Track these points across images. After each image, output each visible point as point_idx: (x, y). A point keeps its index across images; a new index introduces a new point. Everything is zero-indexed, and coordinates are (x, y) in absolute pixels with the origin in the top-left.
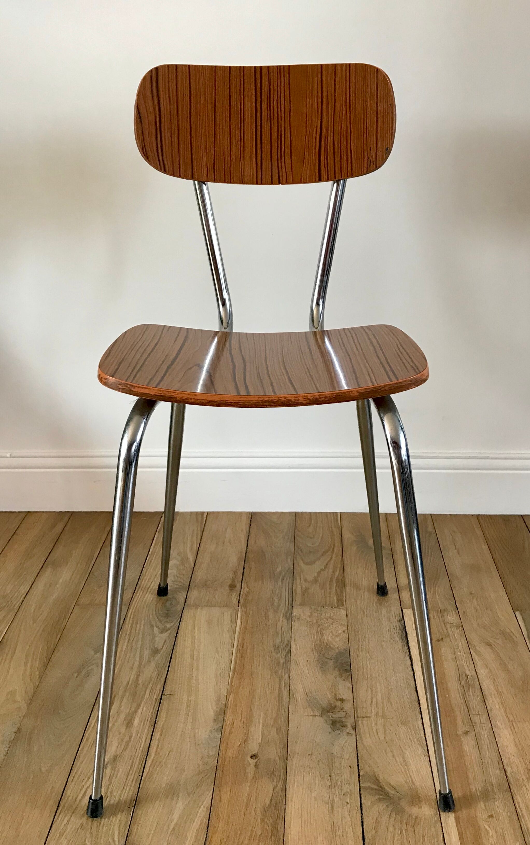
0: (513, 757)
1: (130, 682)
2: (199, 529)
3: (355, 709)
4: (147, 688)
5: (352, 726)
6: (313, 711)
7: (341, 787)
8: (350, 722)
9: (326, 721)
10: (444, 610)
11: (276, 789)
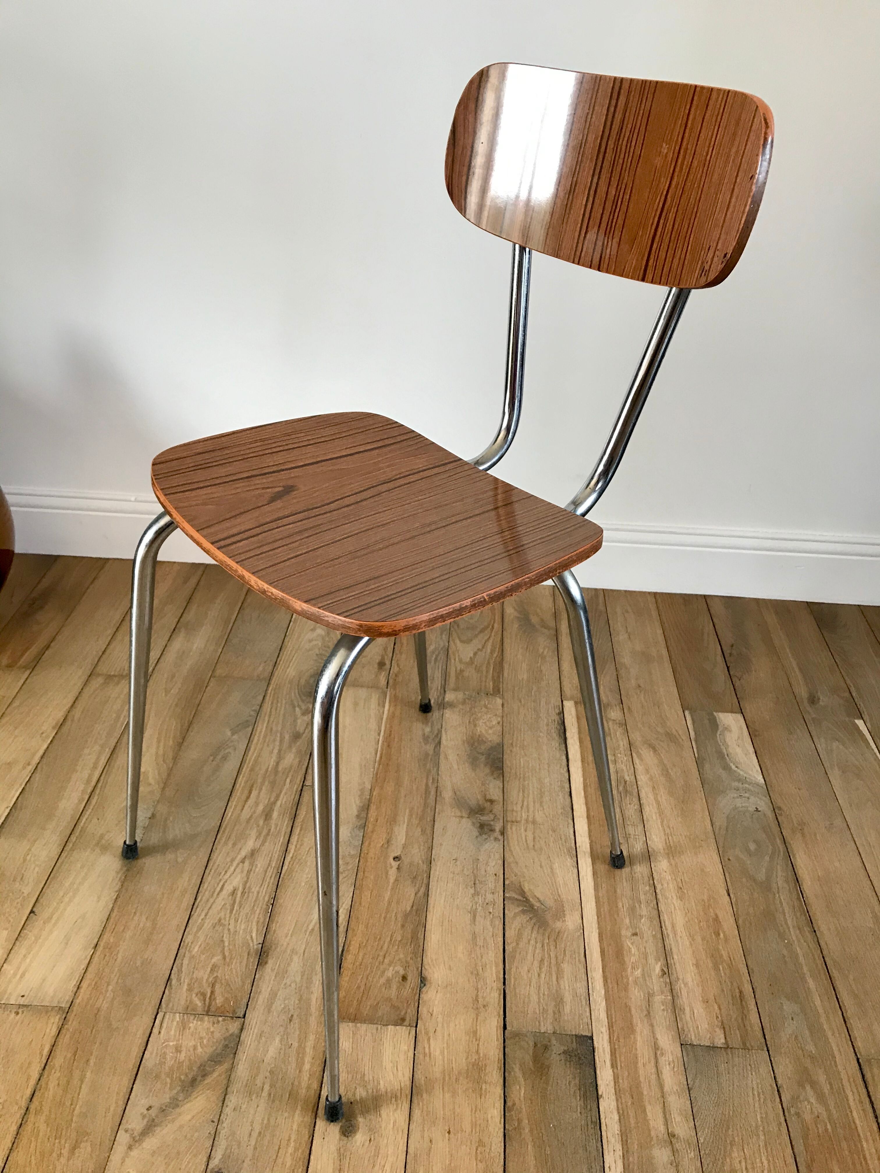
0: (665, 874)
1: (270, 769)
3: (505, 811)
4: (287, 777)
5: (500, 831)
6: (461, 811)
7: (485, 895)
8: (498, 827)
9: (474, 823)
10: (608, 704)
11: (418, 895)
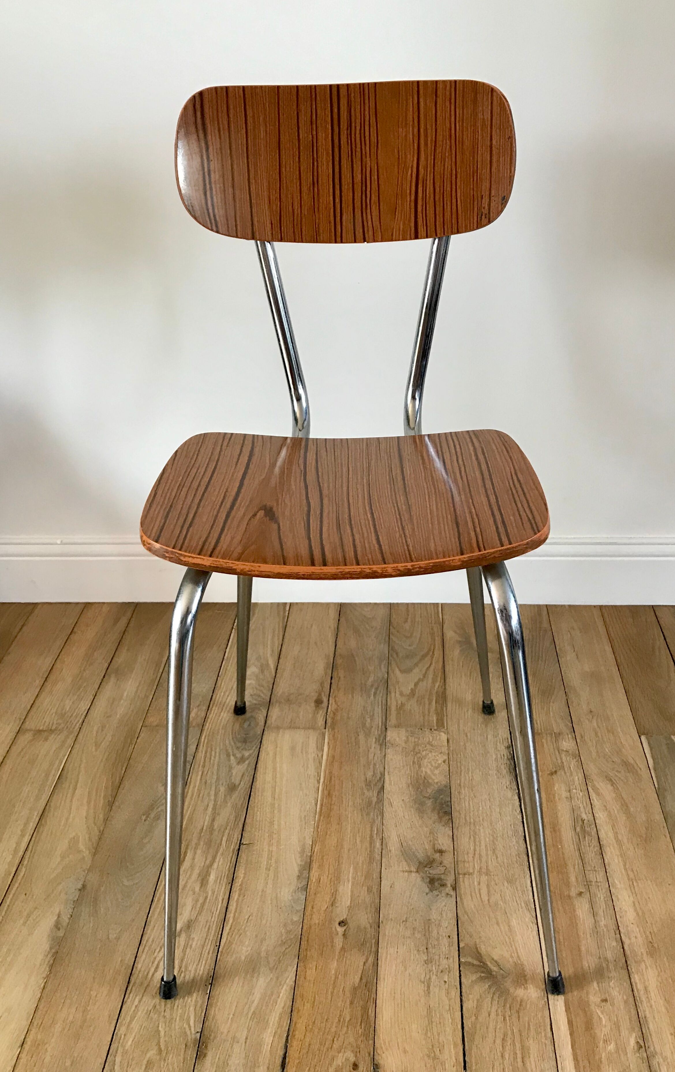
0: (632, 925)
1: (205, 828)
2: (281, 625)
3: (456, 863)
4: (223, 836)
5: (451, 886)
6: (409, 865)
7: (439, 962)
8: (450, 880)
9: (423, 878)
10: (559, 734)
11: (367, 965)
